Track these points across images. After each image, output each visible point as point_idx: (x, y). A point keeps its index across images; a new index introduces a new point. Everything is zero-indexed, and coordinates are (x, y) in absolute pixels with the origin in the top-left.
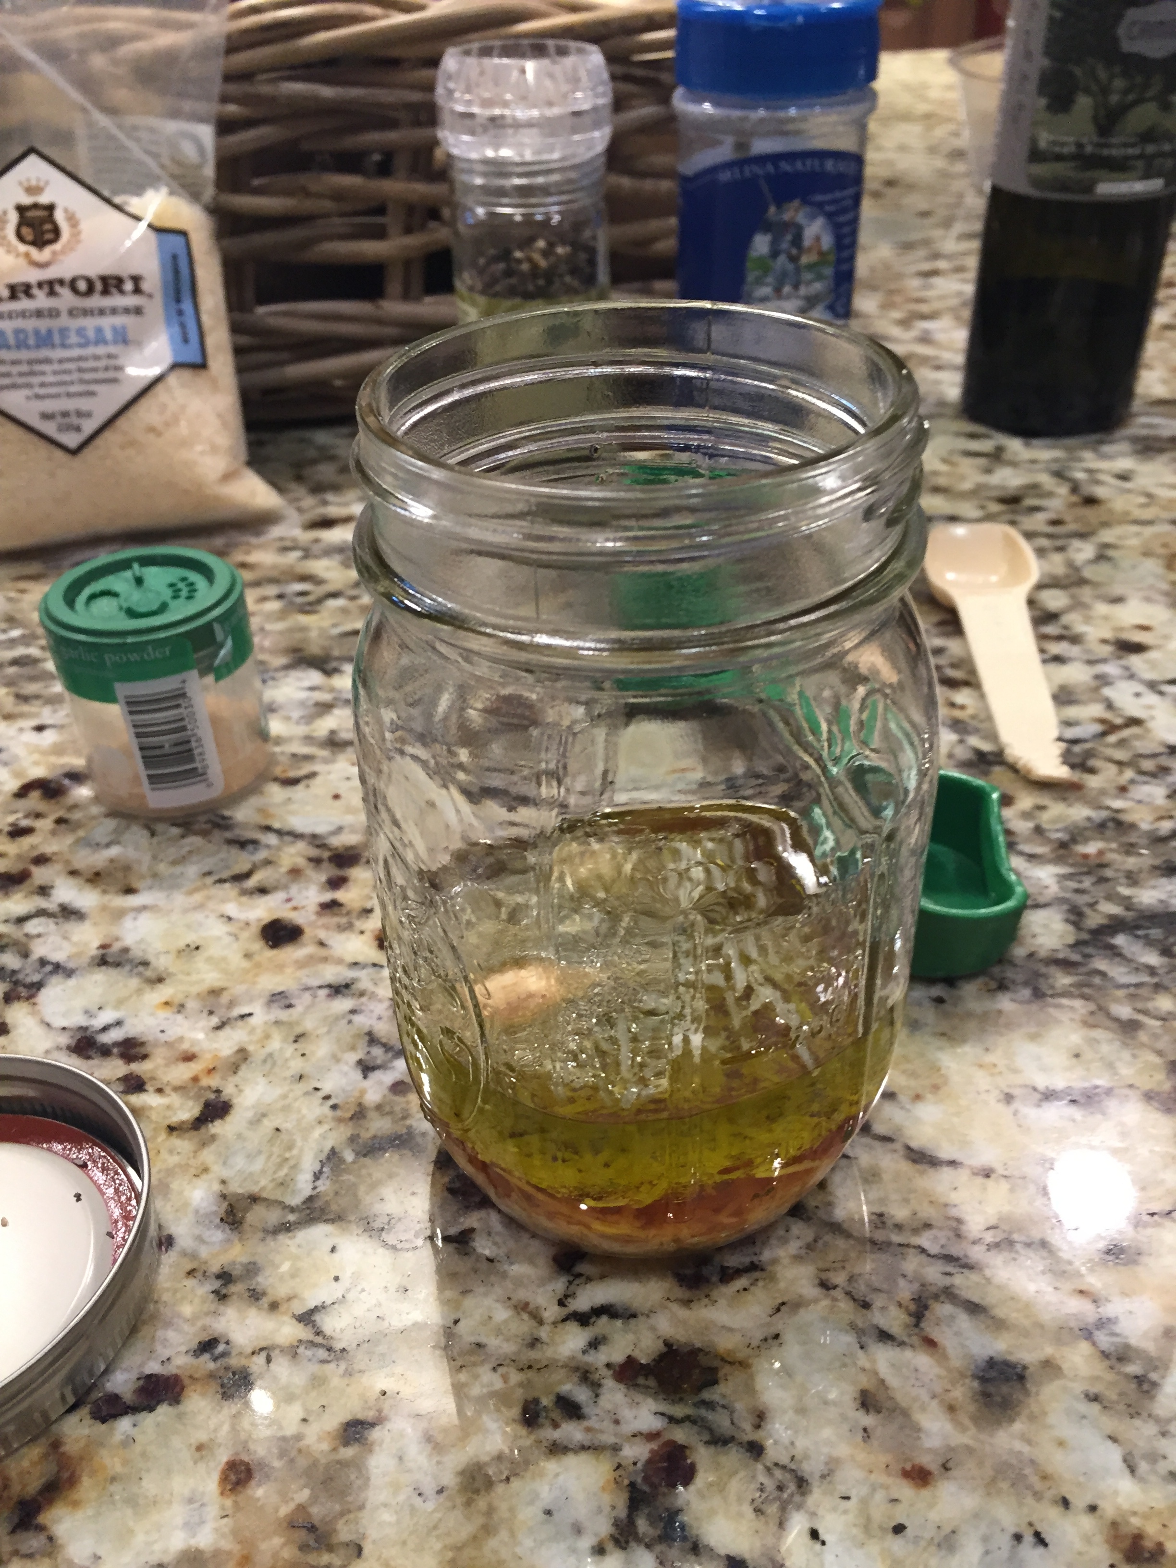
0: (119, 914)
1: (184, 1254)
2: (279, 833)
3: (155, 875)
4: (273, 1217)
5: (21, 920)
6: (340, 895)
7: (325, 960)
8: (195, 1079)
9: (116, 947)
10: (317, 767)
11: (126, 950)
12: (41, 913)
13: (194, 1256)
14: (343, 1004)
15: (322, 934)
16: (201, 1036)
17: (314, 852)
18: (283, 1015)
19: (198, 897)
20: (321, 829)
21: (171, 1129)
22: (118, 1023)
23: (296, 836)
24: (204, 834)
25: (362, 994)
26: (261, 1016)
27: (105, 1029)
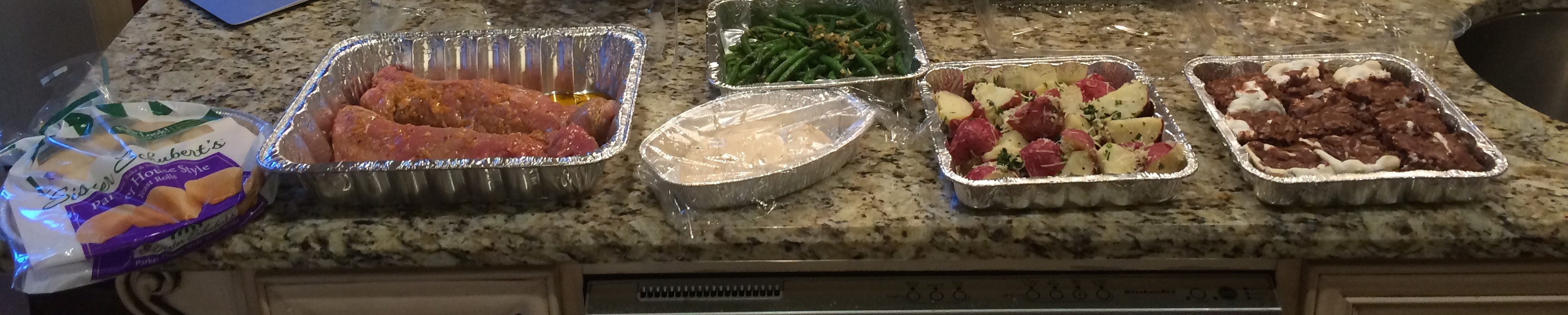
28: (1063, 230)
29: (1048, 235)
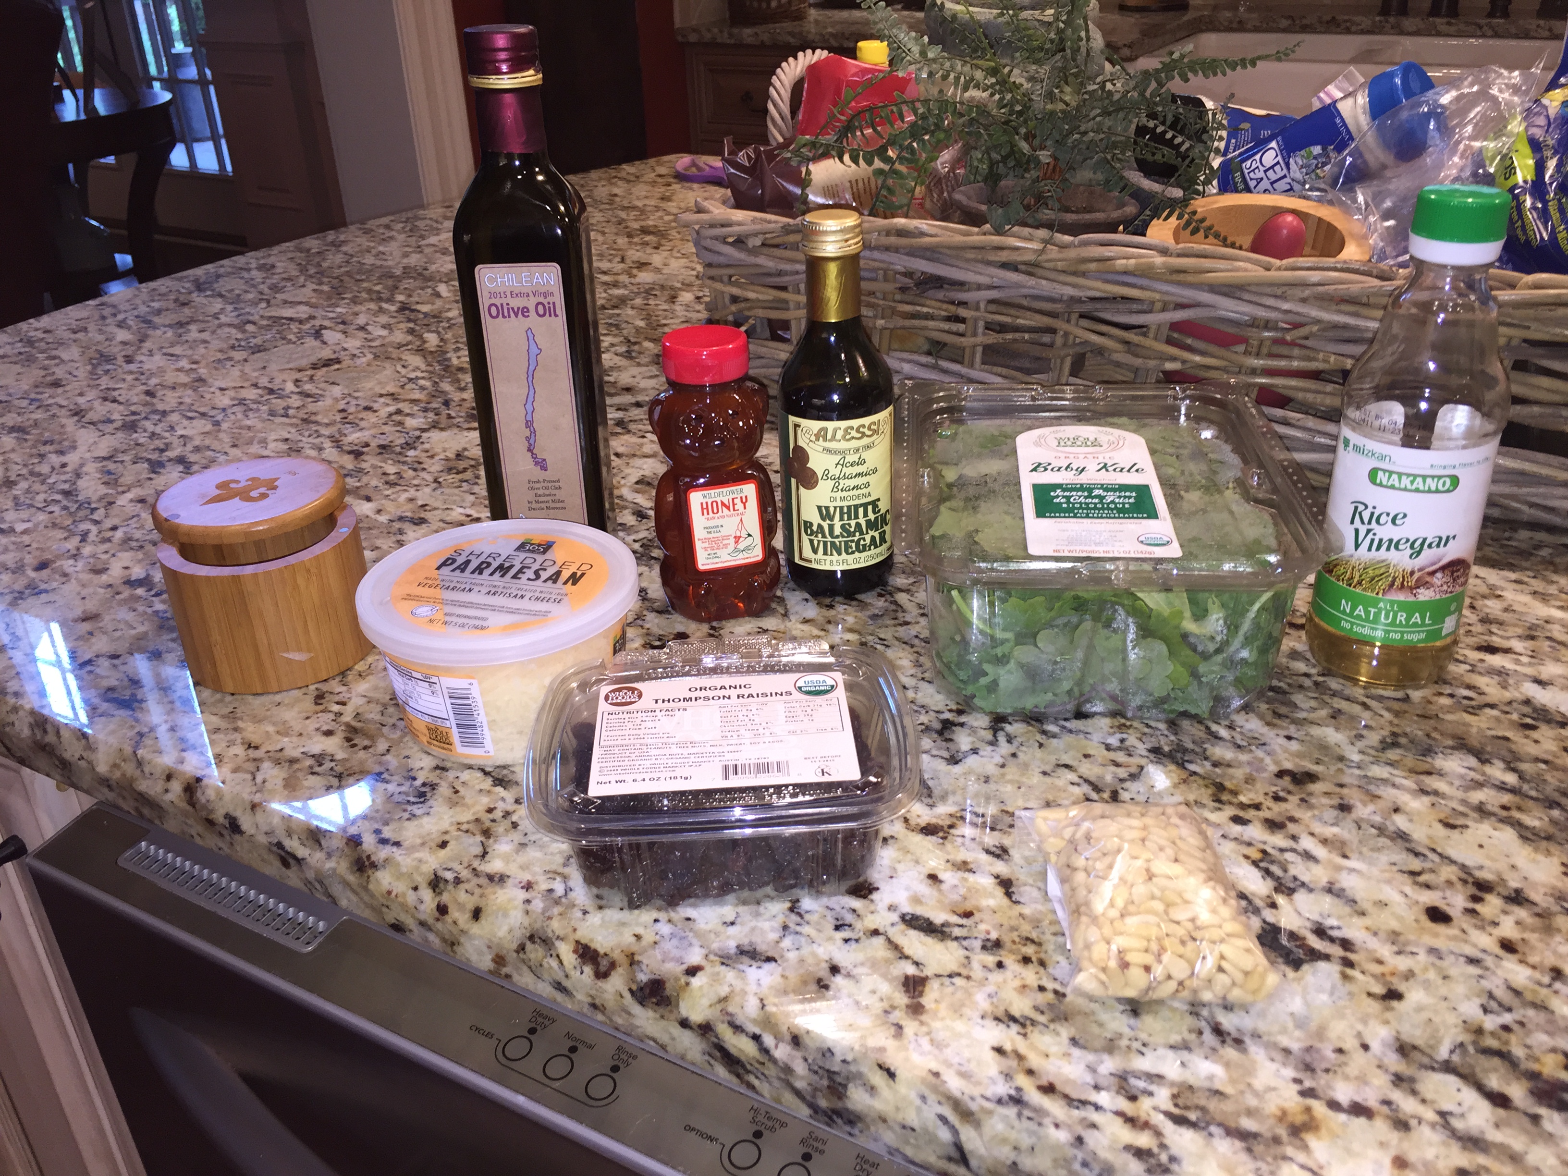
0: (1339, 868)
1: (1375, 1056)
2: (1440, 855)
3: (1361, 853)
4: (1426, 1060)
5: (1282, 850)
6: (1478, 907)
7: (1466, 941)
8: (1383, 975)
9: (1338, 886)
10: (1469, 823)
11: (1343, 890)
12: (1293, 850)
13: (1380, 1060)
14: (1473, 970)
15: (1465, 926)
16: (1386, 953)
17: (1464, 876)
18: (1438, 962)
19: (1387, 875)
20: (1469, 863)
21: (1369, 994)
22: (1339, 928)
23: (1453, 862)
25: (1487, 969)
26: (1422, 957)
27: (1332, 928)
28: (796, 1041)
29: (756, 1038)
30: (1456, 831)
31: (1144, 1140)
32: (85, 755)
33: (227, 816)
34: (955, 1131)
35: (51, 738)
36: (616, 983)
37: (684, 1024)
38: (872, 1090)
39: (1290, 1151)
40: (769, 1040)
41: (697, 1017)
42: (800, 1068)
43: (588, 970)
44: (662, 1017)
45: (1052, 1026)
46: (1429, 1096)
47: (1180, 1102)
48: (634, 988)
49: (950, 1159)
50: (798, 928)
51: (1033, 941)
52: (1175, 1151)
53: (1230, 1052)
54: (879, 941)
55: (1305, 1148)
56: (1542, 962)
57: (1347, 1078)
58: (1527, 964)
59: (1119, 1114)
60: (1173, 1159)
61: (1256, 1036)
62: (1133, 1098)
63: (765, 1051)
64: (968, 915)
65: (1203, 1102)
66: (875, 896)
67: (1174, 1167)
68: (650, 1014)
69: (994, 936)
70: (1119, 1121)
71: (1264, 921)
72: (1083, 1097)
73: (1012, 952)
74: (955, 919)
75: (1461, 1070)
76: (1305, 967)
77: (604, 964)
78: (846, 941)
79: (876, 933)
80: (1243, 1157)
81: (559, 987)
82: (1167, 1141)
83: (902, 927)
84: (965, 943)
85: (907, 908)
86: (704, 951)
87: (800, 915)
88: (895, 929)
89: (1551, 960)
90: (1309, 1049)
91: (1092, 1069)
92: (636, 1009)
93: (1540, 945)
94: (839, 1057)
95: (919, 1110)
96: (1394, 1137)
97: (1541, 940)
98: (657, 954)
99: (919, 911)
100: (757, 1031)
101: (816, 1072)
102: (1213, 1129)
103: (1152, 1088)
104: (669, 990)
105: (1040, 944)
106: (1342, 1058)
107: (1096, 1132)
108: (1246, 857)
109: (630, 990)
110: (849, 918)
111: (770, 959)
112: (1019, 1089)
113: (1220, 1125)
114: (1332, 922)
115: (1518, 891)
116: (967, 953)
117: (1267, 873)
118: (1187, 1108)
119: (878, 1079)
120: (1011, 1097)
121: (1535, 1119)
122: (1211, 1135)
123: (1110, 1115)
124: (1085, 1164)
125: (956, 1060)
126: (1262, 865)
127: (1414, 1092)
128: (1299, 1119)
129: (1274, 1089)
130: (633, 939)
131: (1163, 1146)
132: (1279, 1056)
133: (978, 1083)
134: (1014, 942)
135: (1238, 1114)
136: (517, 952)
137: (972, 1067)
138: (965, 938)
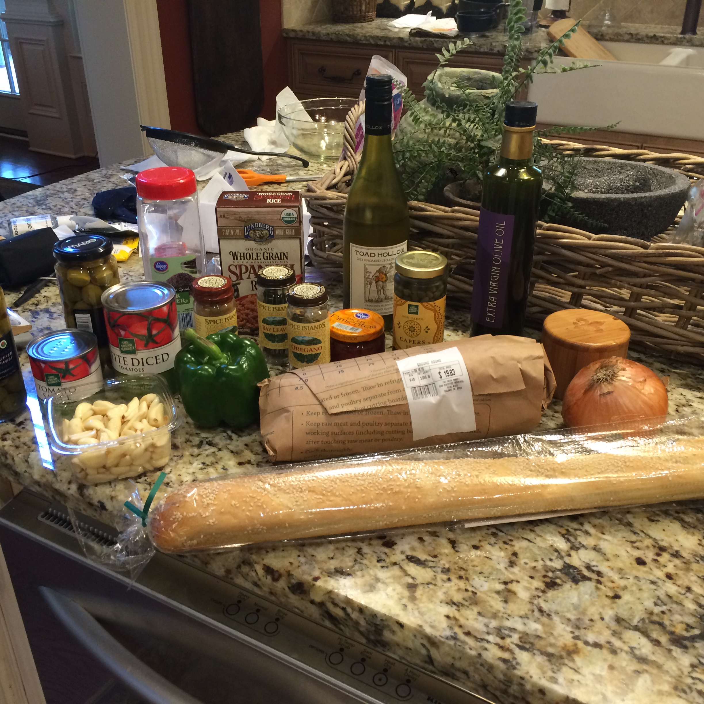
0: (600, 539)
1: (606, 623)
2: (645, 534)
3: (610, 532)
4: (627, 625)
5: (576, 530)
6: (659, 558)
7: (651, 574)
8: (614, 588)
9: (598, 547)
10: (660, 519)
11: (601, 549)
12: (580, 530)
13: (608, 624)
14: (653, 587)
15: (652, 567)
16: (616, 578)
17: (654, 544)
18: (638, 582)
19: (620, 542)
20: (658, 538)
21: (607, 596)
22: (597, 566)
23: (651, 537)
24: (625, 526)
25: (659, 586)
26: (632, 580)
27: (594, 566)
28: (361, 611)
30: (654, 523)
31: (506, 655)
32: (28, 470)
33: (99, 502)
34: (428, 650)
35: (9, 461)
36: (282, 584)
37: (312, 602)
38: (393, 632)
39: (566, 661)
40: (349, 610)
41: (318, 599)
42: (363, 622)
43: (269, 577)
44: (302, 599)
45: (470, 607)
46: (626, 640)
47: (522, 640)
48: (290, 585)
49: (426, 662)
50: (361, 561)
51: (464, 569)
52: (519, 660)
53: (545, 619)
54: (396, 568)
55: (573, 660)
56: (682, 584)
57: (593, 632)
58: (676, 585)
59: (497, 644)
60: (518, 663)
61: (557, 613)
62: (503, 638)
63: (348, 615)
64: (435, 556)
65: (532, 640)
66: (395, 547)
67: (518, 667)
68: (297, 597)
69: (447, 566)
70: (497, 647)
71: (565, 562)
72: (482, 637)
73: (454, 573)
74: (430, 558)
75: (642, 630)
76: (581, 583)
77: (276, 575)
78: (382, 567)
79: (395, 564)
80: (547, 663)
81: (255, 584)
82: (516, 656)
83: (407, 561)
84: (434, 569)
85: (409, 553)
86: (320, 571)
87: (362, 555)
88: (404, 562)
89: (686, 583)
90: (578, 619)
91: (487, 626)
92: (291, 595)
93: (683, 576)
94: (379, 618)
95: (413, 641)
96: (610, 657)
97: (684, 574)
98: (300, 570)
99: (414, 554)
100: (344, 606)
101: (369, 624)
102: (535, 652)
103: (511, 634)
104: (306, 587)
105: (467, 571)
106: (592, 623)
107: (487, 652)
108: (560, 533)
109: (288, 587)
110: (383, 557)
111: (349, 575)
112: (455, 633)
113: (538, 650)
114: (593, 563)
115: (677, 552)
116: (435, 574)
117: (568, 540)
118: (525, 643)
119: (396, 628)
120: (452, 636)
121: (670, 651)
122: (534, 654)
123: (493, 645)
124: (482, 665)
125: (429, 620)
126: (566, 536)
127: (620, 638)
128: (571, 648)
129: (562, 636)
130: (289, 564)
131: (514, 658)
132: (566, 621)
133: (438, 630)
134: (455, 569)
135: (546, 646)
136: (237, 568)
137: (436, 624)
138: (434, 567)
